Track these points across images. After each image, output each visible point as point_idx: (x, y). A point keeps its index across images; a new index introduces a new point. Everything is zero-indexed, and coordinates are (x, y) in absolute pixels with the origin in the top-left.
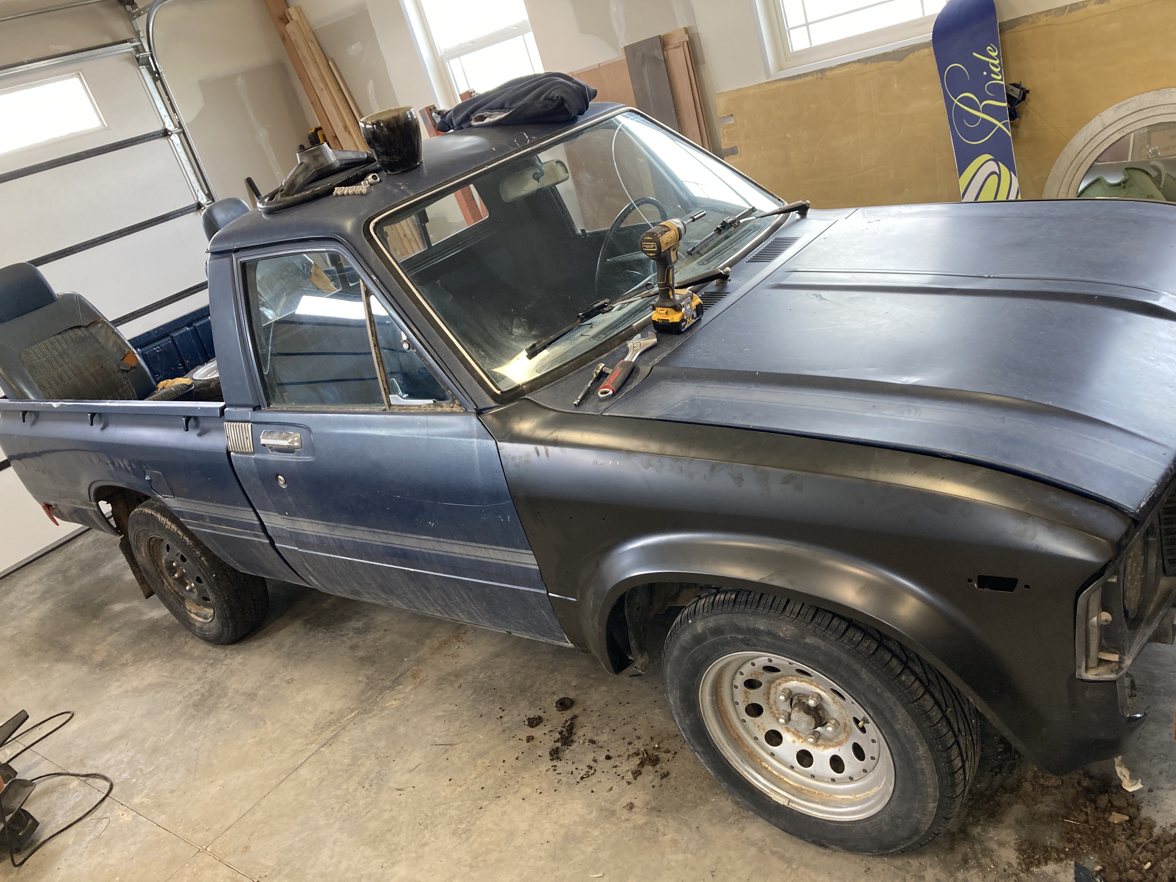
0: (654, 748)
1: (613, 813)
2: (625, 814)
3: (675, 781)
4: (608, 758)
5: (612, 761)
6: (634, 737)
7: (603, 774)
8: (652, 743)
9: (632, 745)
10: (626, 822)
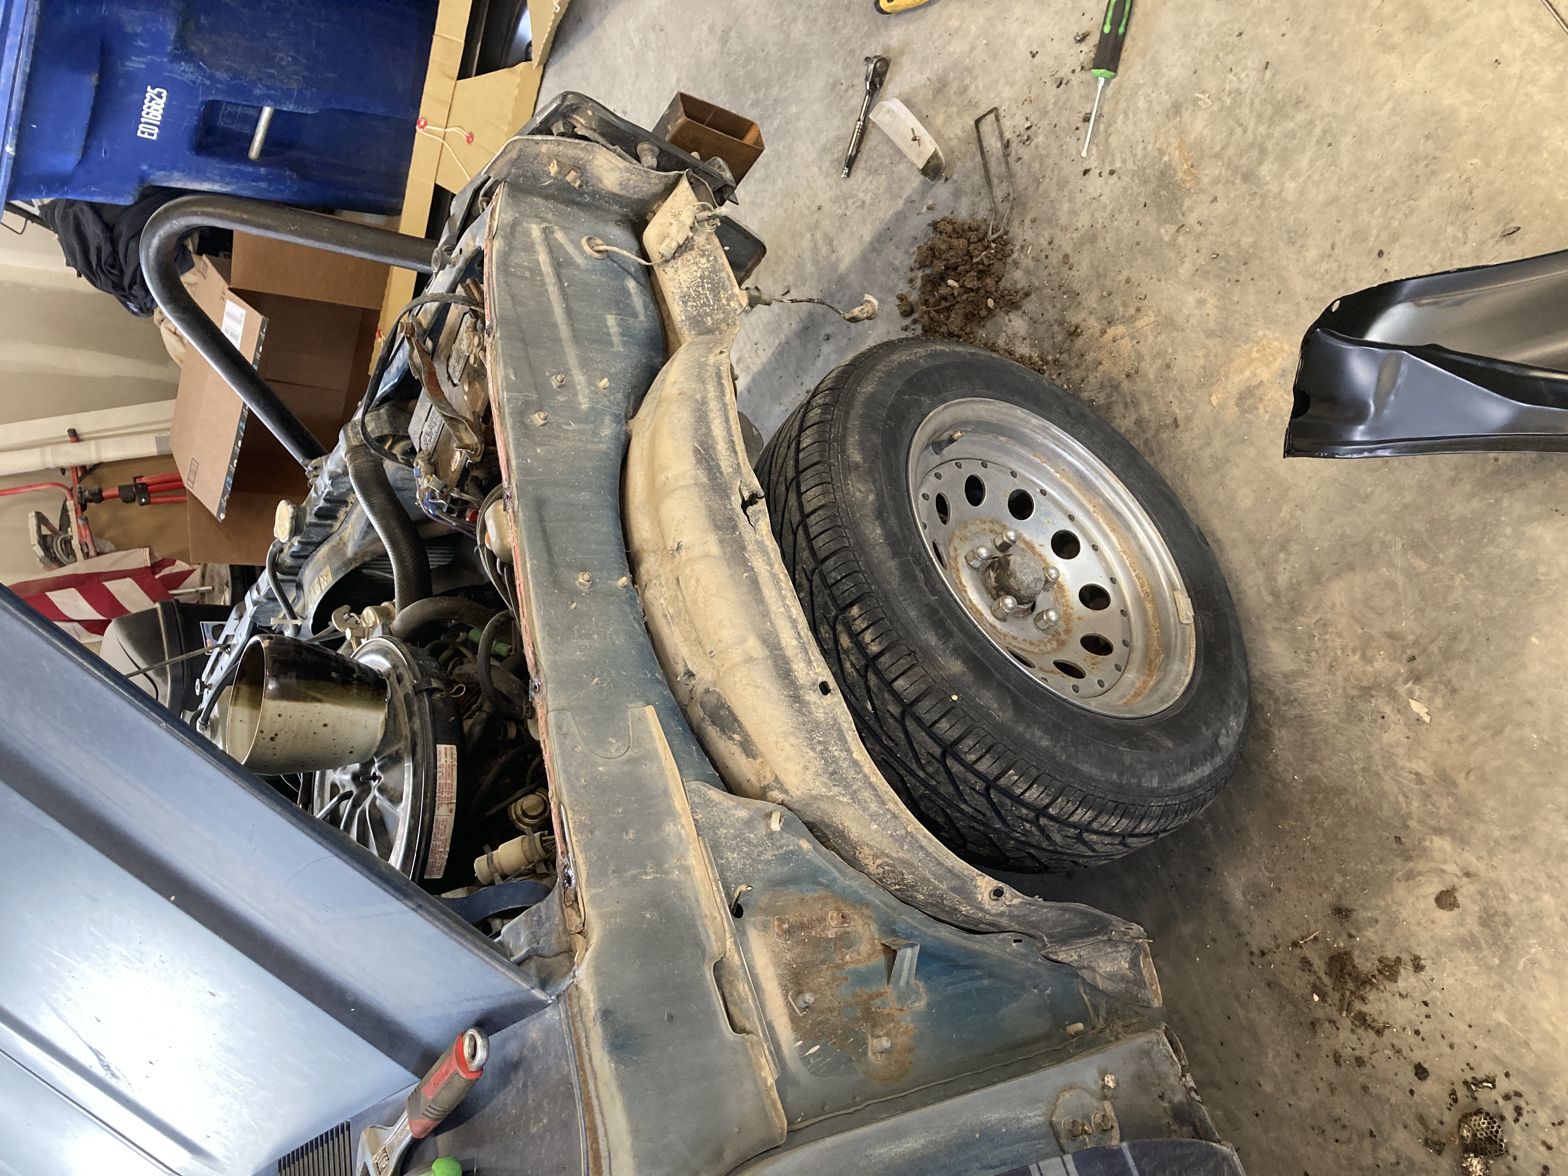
0: (1323, 997)
1: (1486, 920)
2: (1466, 893)
3: (1331, 879)
4: (1421, 1072)
5: (1418, 1056)
6: (1343, 1070)
7: (1456, 1040)
8: (1320, 1014)
9: (1358, 1053)
10: (1472, 869)
